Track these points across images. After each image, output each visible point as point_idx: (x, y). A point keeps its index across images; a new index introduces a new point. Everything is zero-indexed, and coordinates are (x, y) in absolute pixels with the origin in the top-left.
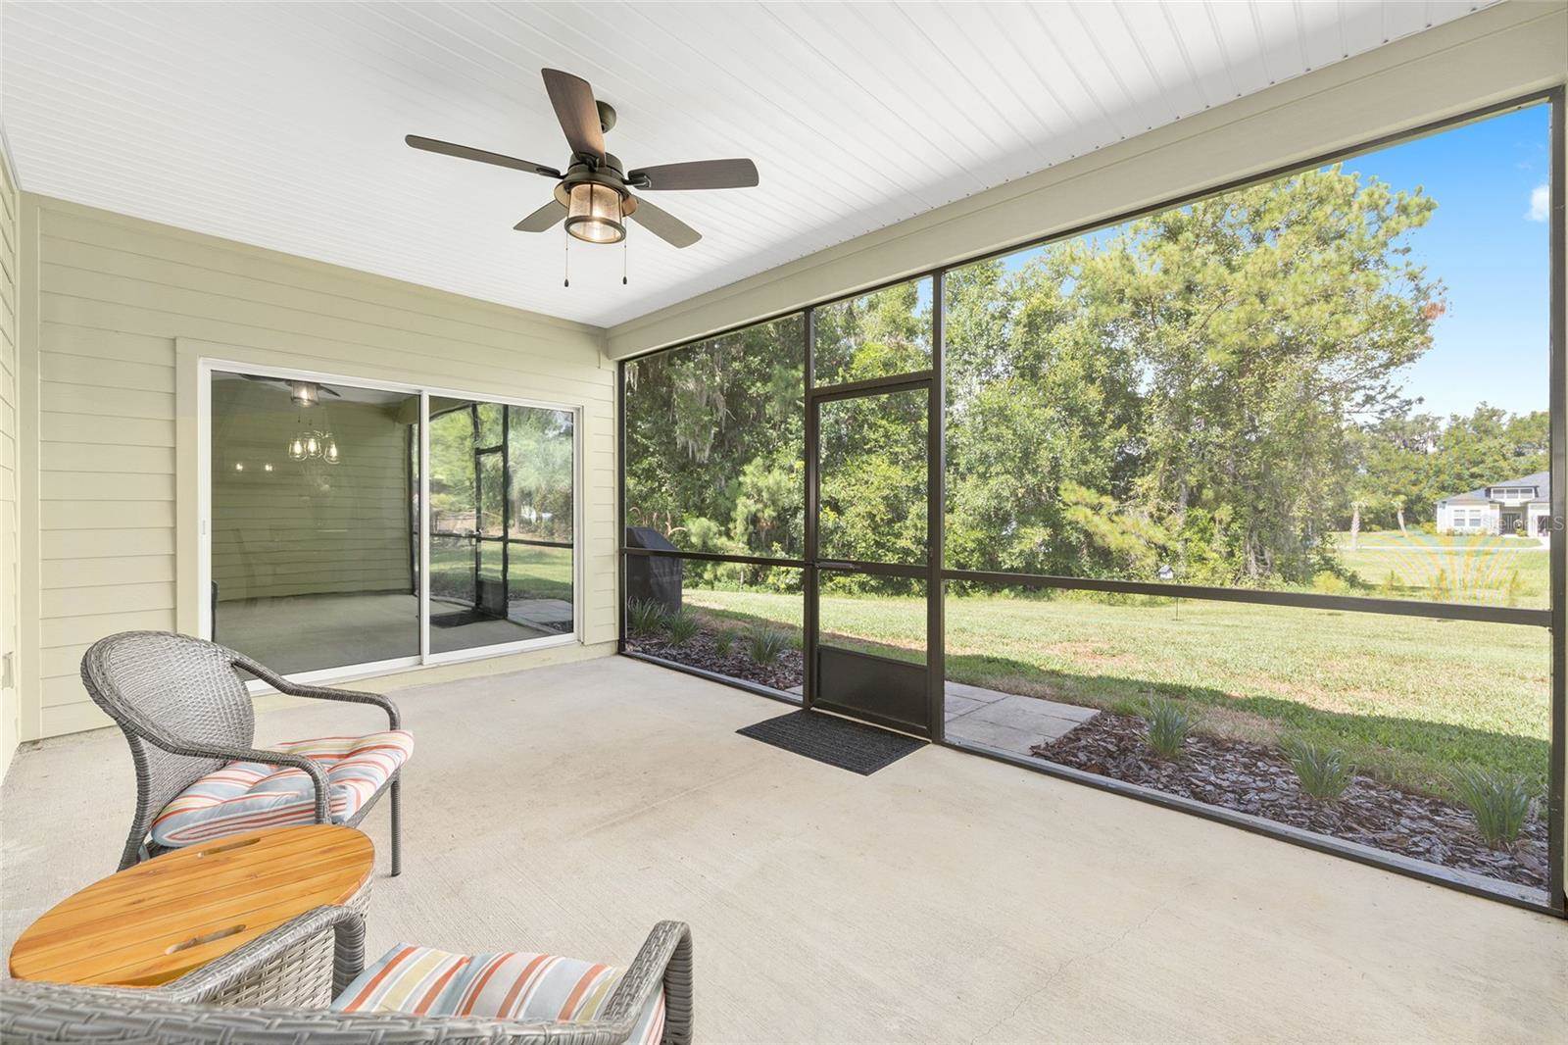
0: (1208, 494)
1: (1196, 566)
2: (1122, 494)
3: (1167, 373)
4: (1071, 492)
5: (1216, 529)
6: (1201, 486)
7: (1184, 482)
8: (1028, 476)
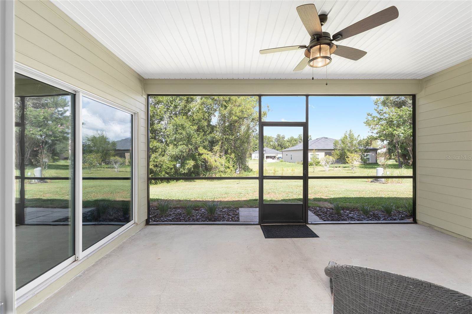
0: (229, 151)
1: (228, 169)
2: (211, 150)
3: (220, 120)
4: (201, 150)
5: (231, 160)
6: (228, 149)
7: (224, 148)
8: (190, 146)
